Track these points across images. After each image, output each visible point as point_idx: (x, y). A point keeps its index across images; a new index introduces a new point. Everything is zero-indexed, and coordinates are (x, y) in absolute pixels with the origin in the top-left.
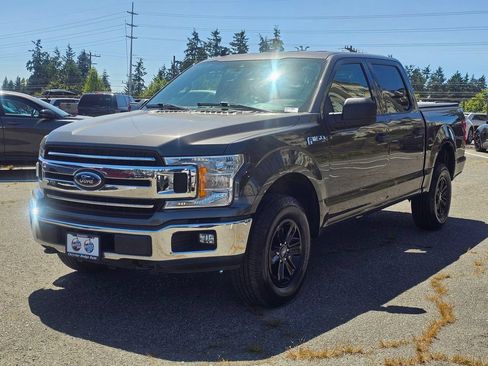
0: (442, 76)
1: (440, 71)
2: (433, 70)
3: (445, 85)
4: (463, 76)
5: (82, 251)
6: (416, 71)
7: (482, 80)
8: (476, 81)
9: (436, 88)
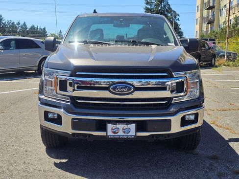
0: (26, 26)
1: (25, 24)
2: (22, 23)
3: (27, 31)
4: (36, 27)
5: (121, 133)
6: (13, 23)
7: (44, 29)
8: (41, 29)
9: (23, 32)
